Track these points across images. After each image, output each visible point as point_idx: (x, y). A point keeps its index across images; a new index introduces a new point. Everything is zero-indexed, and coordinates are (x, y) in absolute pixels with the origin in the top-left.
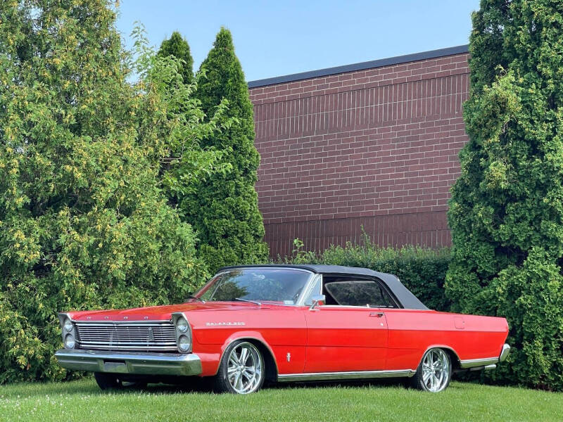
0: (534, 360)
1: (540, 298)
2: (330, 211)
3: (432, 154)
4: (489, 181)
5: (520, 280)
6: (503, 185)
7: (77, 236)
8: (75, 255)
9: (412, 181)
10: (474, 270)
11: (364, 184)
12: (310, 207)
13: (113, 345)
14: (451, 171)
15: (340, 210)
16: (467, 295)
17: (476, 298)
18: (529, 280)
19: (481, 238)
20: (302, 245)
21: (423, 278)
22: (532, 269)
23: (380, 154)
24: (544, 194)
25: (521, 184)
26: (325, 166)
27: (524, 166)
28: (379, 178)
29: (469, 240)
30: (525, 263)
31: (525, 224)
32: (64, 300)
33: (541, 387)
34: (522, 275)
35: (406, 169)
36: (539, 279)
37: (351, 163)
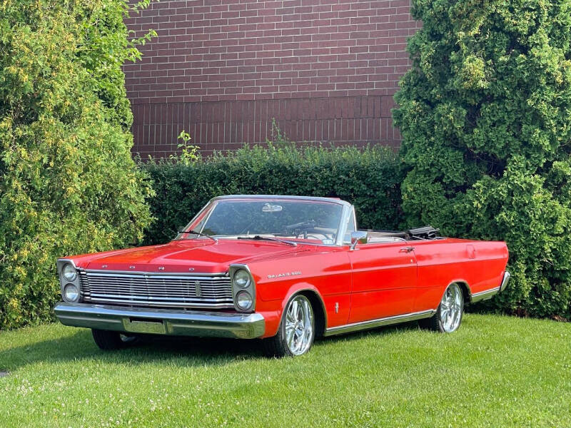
0: (516, 284)
1: (522, 213)
2: (197, 92)
3: (329, 30)
4: (466, 79)
5: (501, 193)
6: (482, 84)
7: (24, 152)
8: (23, 177)
9: (303, 60)
10: (439, 179)
11: (241, 62)
12: (170, 87)
13: (134, 299)
14: (353, 50)
15: (210, 92)
16: (431, 209)
17: (443, 211)
18: (511, 193)
19: (447, 143)
20: (190, 138)
21: (369, 185)
22: (513, 180)
23: (262, 27)
24: (527, 94)
25: (499, 82)
26: (189, 38)
27: (504, 62)
28: (259, 55)
29: (431, 144)
30: (505, 174)
31: (503, 128)
32: (15, 233)
33: (521, 314)
34: (502, 188)
35: (296, 46)
36: (521, 192)
37: (224, 36)
